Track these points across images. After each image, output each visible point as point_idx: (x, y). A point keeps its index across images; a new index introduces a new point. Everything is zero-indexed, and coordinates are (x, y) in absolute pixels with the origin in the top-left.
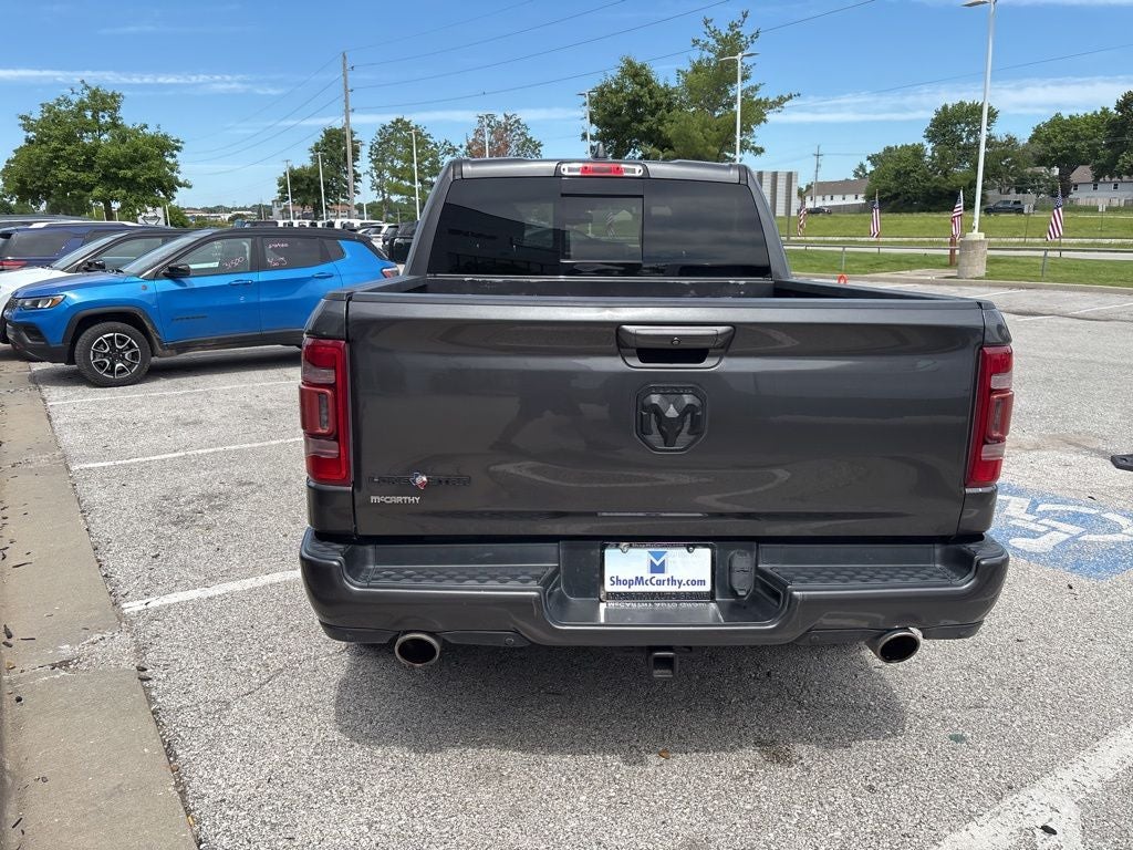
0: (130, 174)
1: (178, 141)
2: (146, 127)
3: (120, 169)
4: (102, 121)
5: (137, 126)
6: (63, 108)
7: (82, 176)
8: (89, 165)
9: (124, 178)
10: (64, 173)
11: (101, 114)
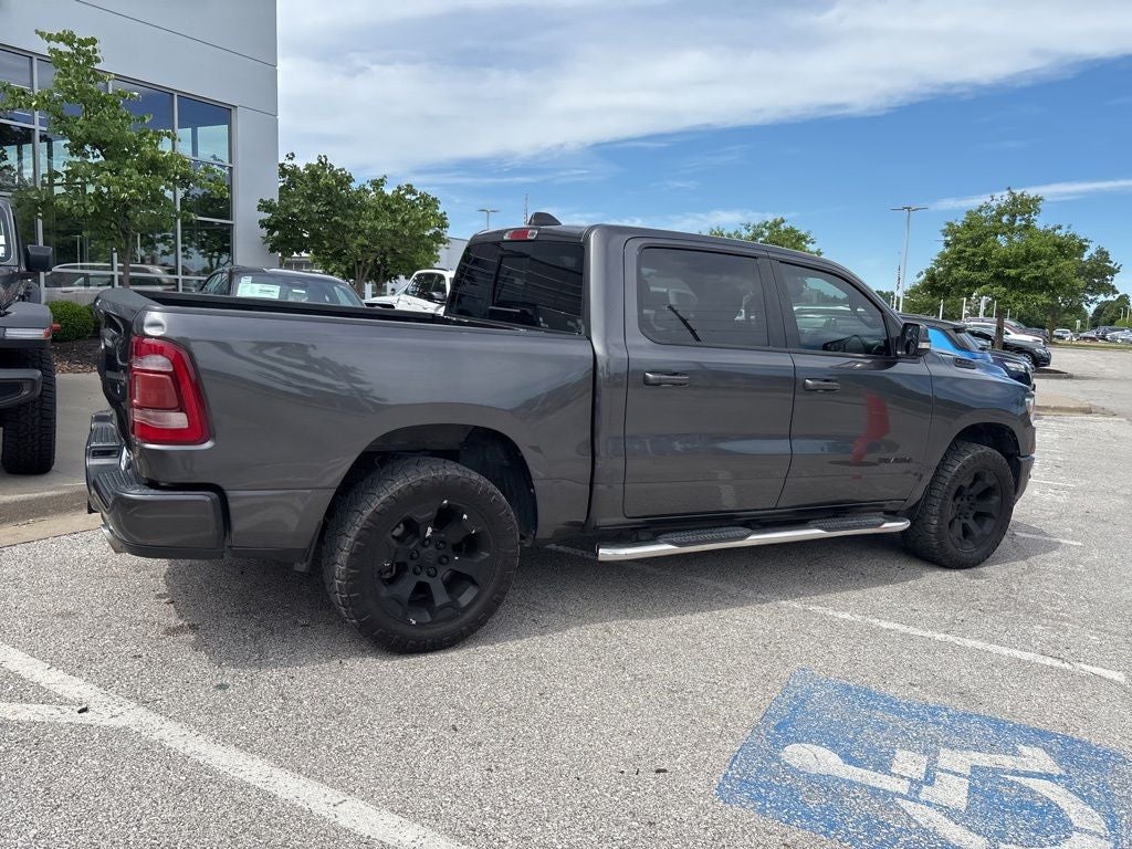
0: (1013, 272)
1: (1086, 240)
2: (1060, 228)
3: (1009, 268)
4: (1017, 223)
5: (1050, 228)
6: (983, 214)
7: (975, 275)
8: (983, 266)
9: (1009, 277)
10: (961, 272)
11: (1018, 218)
